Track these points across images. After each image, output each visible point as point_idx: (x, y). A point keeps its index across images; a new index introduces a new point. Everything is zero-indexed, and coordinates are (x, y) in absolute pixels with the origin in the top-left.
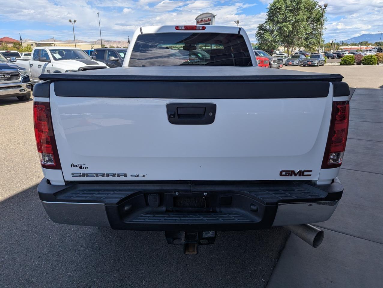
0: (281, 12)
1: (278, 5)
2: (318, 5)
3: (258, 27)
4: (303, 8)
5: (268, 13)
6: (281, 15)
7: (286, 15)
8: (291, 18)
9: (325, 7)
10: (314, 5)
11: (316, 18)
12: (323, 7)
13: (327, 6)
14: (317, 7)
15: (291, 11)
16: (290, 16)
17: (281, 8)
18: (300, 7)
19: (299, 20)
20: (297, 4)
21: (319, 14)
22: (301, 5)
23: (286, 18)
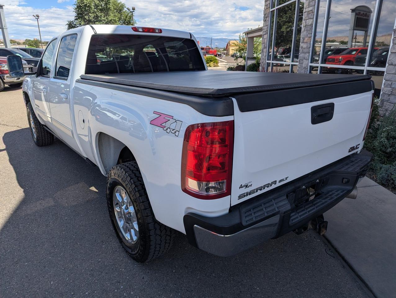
0: (91, 11)
1: (86, 2)
2: (125, 7)
3: (67, 24)
4: (113, 9)
5: (75, 10)
6: (91, 14)
7: (97, 14)
8: (103, 18)
9: (133, 11)
10: (122, 7)
11: (126, 20)
12: (131, 10)
13: (135, 10)
14: (125, 9)
15: (101, 10)
16: (101, 15)
17: (90, 6)
18: (109, 7)
19: (111, 20)
20: (106, 4)
21: (128, 17)
22: (109, 5)
23: (98, 18)
